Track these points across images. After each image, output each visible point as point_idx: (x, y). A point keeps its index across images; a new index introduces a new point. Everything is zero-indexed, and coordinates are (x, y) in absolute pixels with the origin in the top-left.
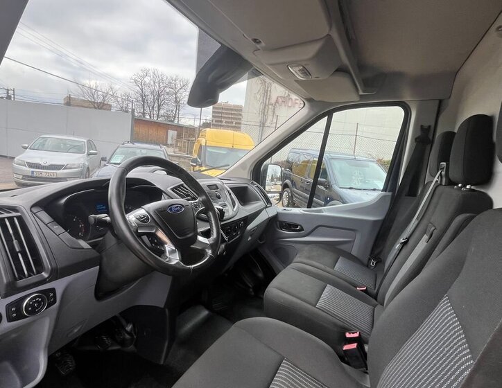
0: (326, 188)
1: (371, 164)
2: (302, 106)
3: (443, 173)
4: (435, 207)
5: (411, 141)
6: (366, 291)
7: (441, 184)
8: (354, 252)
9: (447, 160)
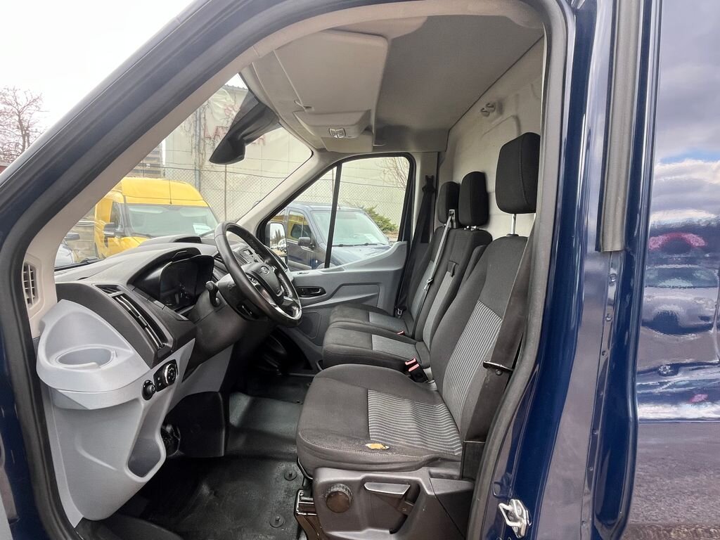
0: (312, 249)
1: (358, 214)
2: (311, 154)
3: (454, 218)
4: (452, 247)
5: (420, 191)
6: (403, 334)
7: (452, 228)
8: (380, 306)
9: (456, 207)
